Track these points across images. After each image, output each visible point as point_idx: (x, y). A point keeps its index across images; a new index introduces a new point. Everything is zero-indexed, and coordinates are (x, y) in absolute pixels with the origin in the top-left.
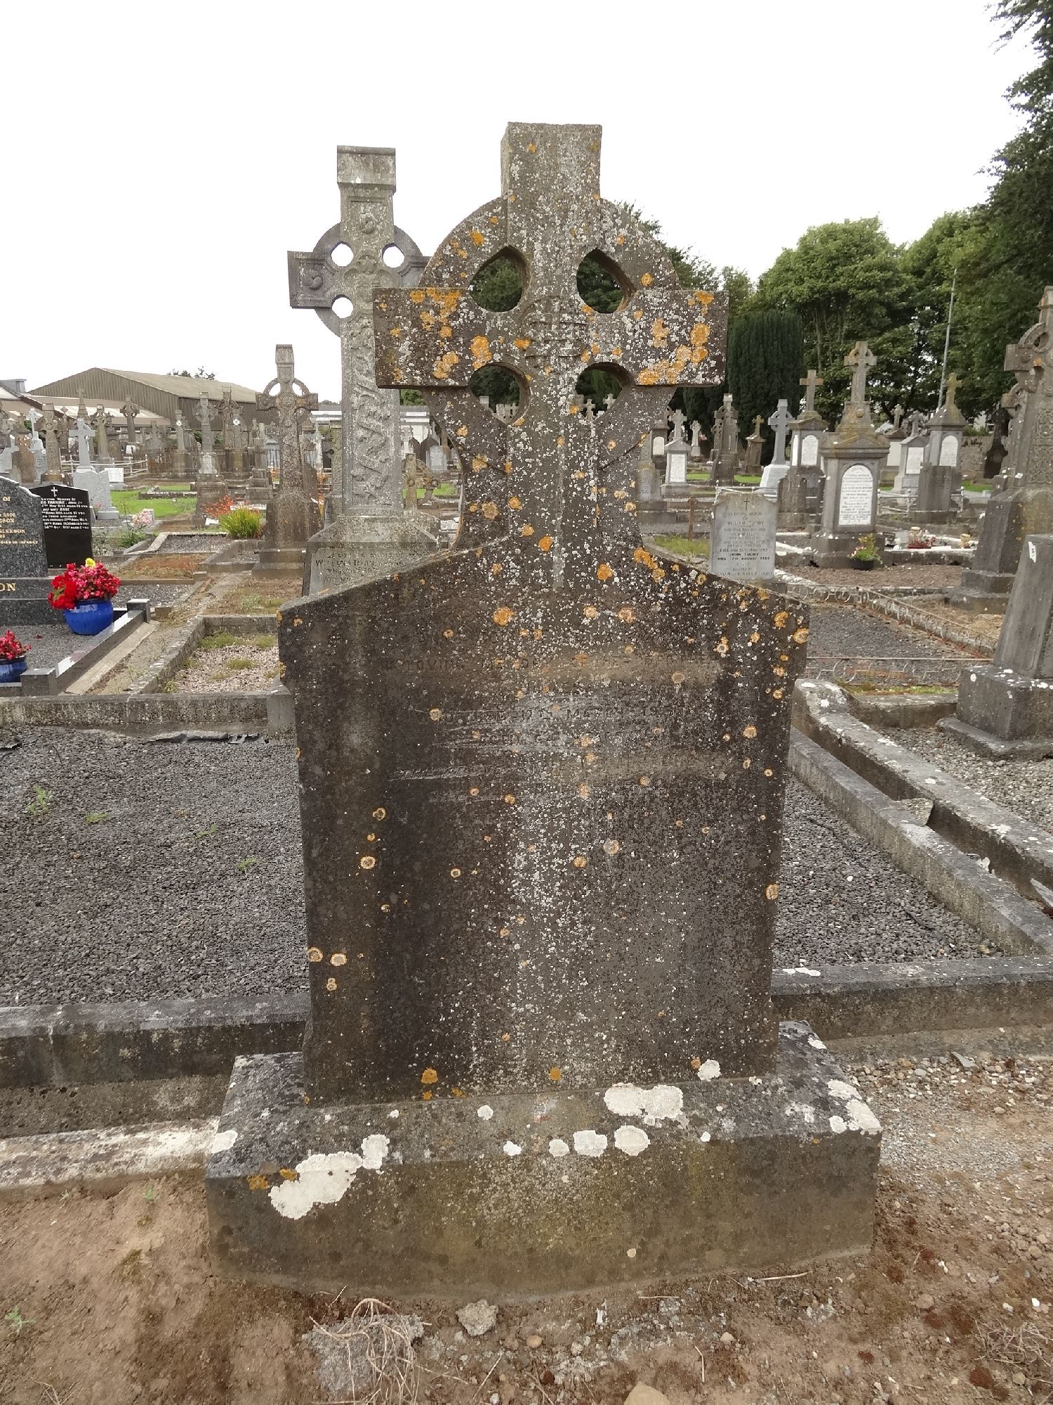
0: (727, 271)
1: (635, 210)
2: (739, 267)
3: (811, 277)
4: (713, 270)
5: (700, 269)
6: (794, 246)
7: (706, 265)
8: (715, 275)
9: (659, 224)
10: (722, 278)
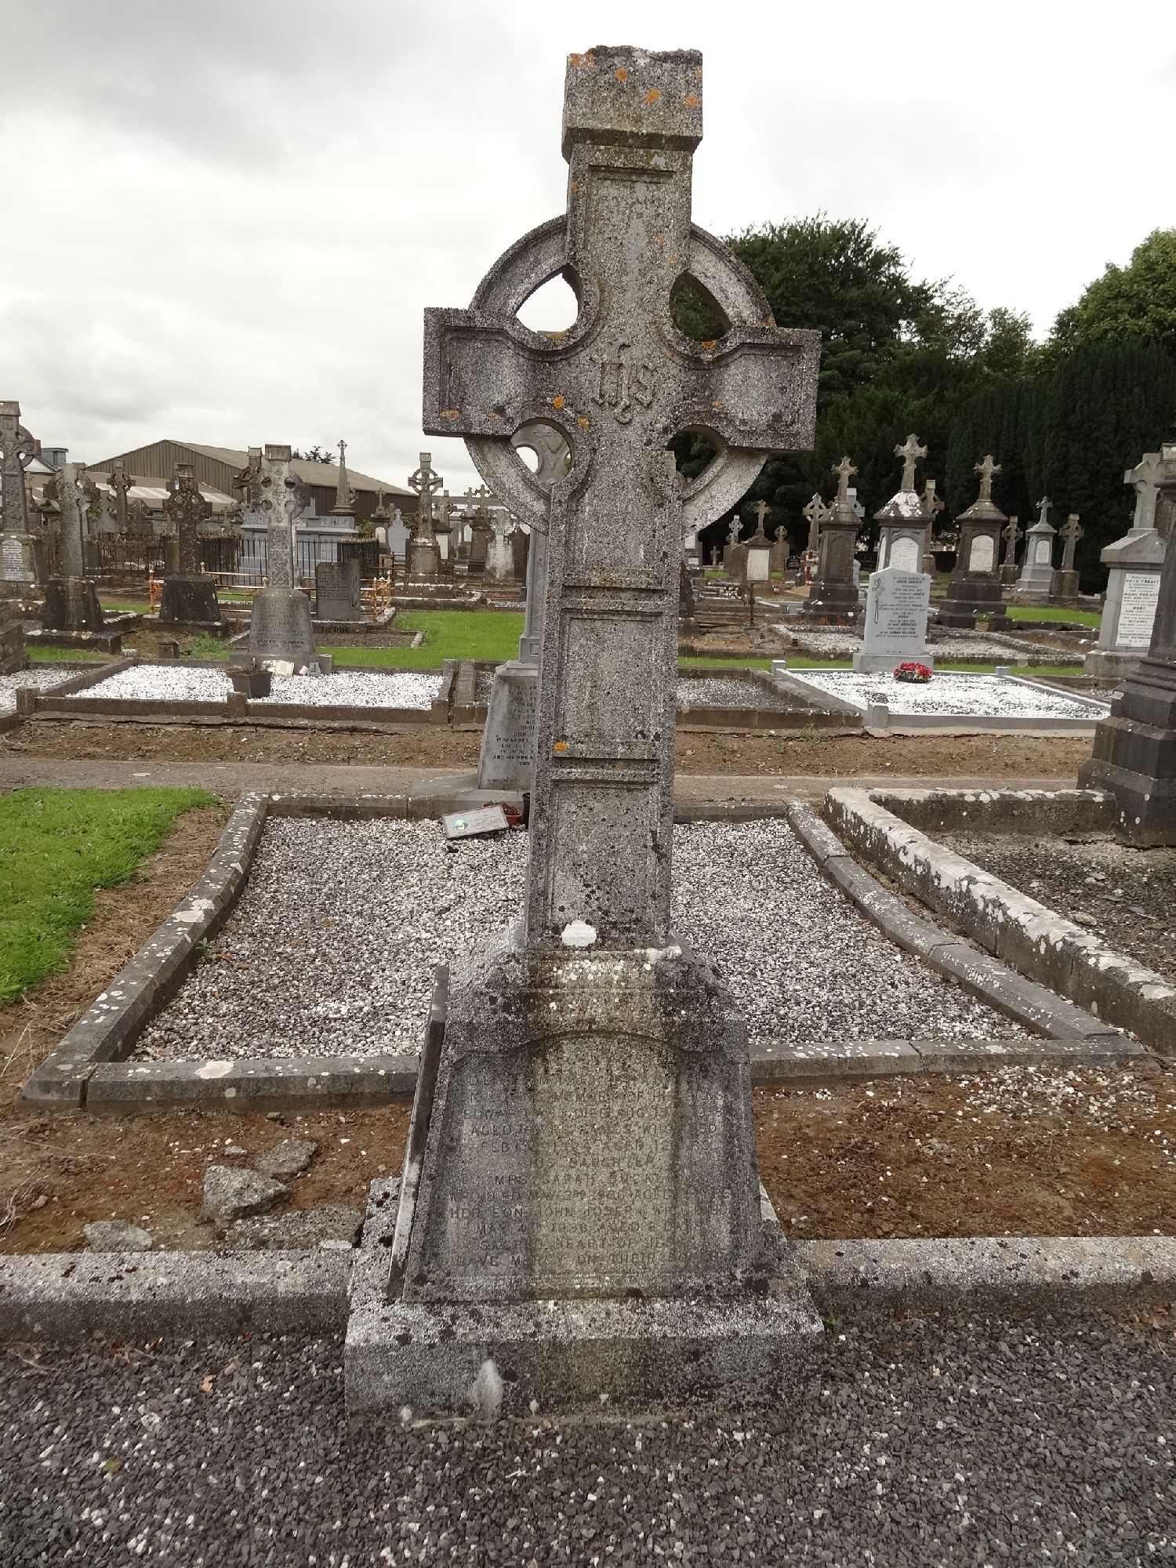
0: (999, 316)
1: (866, 232)
2: (1016, 311)
3: (1158, 305)
4: (977, 314)
5: (958, 311)
6: (1124, 262)
7: (969, 305)
8: (980, 320)
9: (900, 252)
10: (989, 325)
